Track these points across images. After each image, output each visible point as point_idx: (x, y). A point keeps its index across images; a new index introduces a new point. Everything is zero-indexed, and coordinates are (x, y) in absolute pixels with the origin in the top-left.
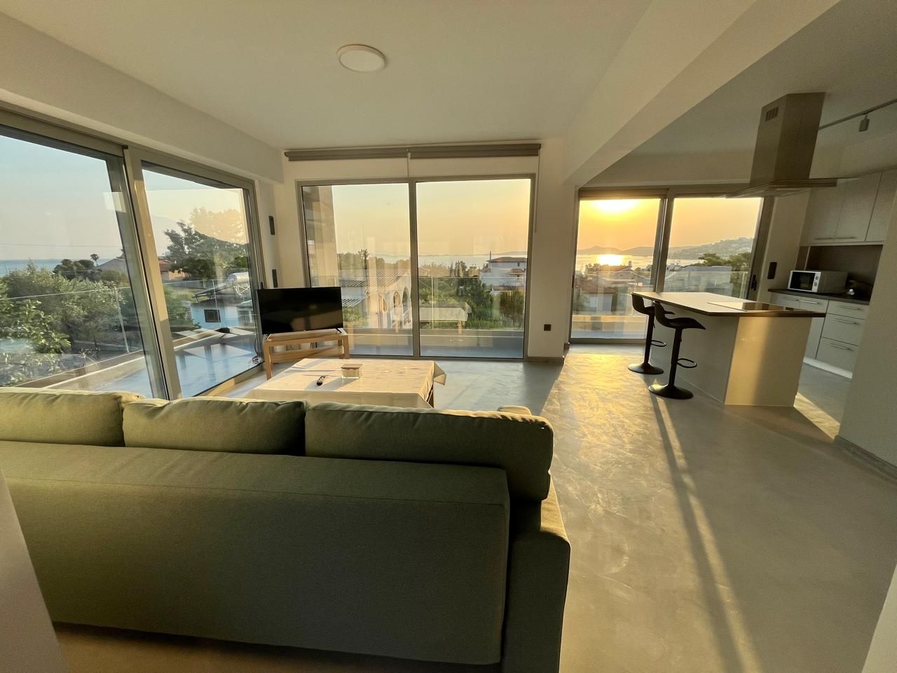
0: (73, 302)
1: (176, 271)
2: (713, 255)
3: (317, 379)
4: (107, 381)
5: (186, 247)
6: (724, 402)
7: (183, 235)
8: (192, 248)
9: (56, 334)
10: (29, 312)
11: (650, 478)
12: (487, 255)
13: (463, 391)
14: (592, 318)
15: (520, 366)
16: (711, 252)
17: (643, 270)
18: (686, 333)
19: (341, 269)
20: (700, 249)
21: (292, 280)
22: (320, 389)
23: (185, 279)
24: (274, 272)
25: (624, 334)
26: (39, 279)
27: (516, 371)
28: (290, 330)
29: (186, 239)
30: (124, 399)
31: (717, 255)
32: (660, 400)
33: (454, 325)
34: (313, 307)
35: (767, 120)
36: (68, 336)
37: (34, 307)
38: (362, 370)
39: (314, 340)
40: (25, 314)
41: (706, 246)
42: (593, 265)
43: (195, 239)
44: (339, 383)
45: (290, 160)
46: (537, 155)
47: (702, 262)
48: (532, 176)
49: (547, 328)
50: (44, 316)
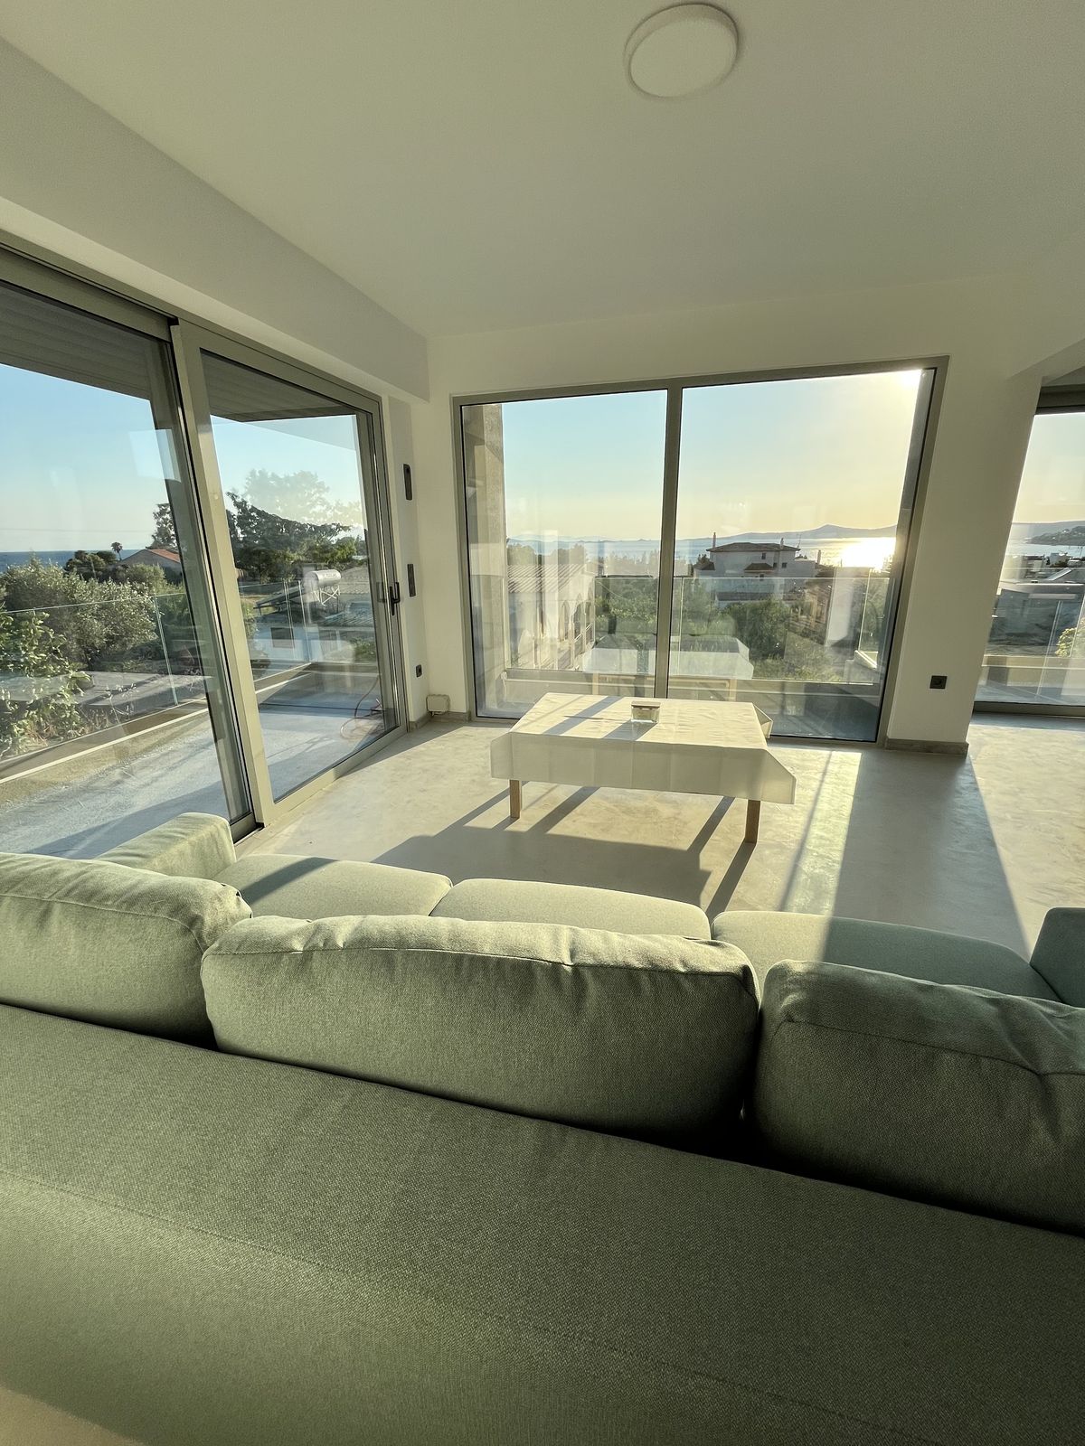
0: (92, 614)
5: (239, 531)
7: (235, 512)
8: (248, 532)
9: (70, 664)
10: (34, 629)
24: (410, 568)
26: (46, 580)
29: (239, 517)
37: (40, 622)
40: (29, 633)
43: (251, 517)
49: (938, 682)
50: (54, 635)
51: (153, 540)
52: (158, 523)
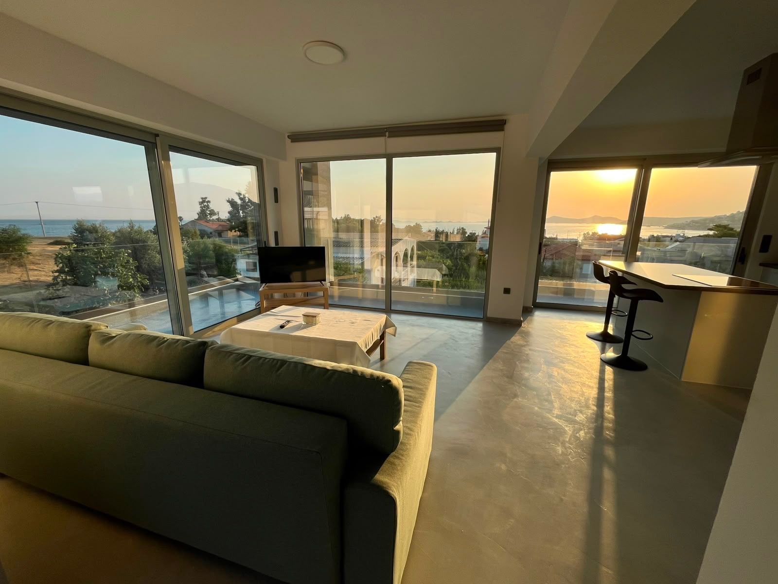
0: (156, 252)
1: (233, 231)
2: (725, 227)
3: (281, 323)
4: (154, 312)
5: (241, 212)
6: (680, 377)
7: (239, 202)
8: (246, 213)
9: (140, 275)
10: (123, 258)
11: (567, 445)
12: (486, 222)
13: (418, 343)
14: (564, 285)
15: (480, 325)
16: (725, 223)
17: (644, 239)
18: (642, 304)
19: (338, 232)
20: (712, 220)
21: (291, 240)
22: (282, 331)
23: (240, 236)
24: (276, 233)
25: (595, 301)
26: (136, 234)
27: (474, 330)
28: (290, 281)
29: (241, 205)
30: (93, 328)
31: (730, 226)
32: (609, 370)
33: (430, 284)
34: (312, 263)
35: (748, 83)
36: (148, 277)
37: (126, 255)
38: (320, 319)
39: (306, 290)
40: (120, 259)
41: (719, 218)
42: (591, 234)
43: (248, 206)
44: (299, 328)
45: (292, 142)
46: (503, 130)
47: (711, 233)
48: (497, 150)
49: (507, 291)
50: (132, 261)
51: (198, 216)
52: (201, 207)
